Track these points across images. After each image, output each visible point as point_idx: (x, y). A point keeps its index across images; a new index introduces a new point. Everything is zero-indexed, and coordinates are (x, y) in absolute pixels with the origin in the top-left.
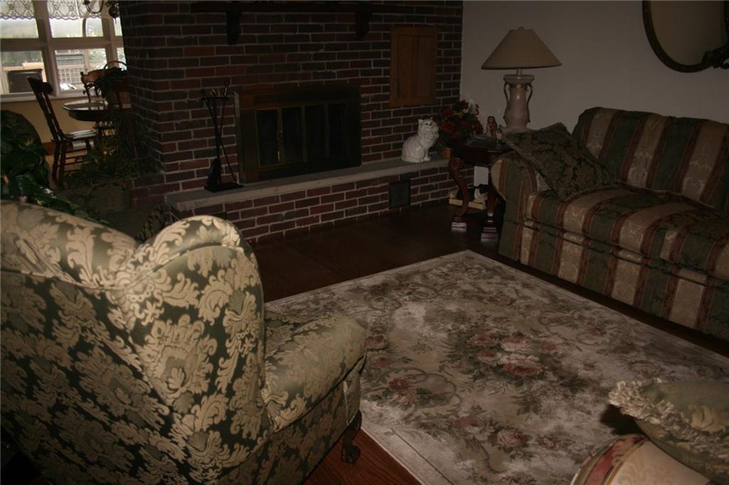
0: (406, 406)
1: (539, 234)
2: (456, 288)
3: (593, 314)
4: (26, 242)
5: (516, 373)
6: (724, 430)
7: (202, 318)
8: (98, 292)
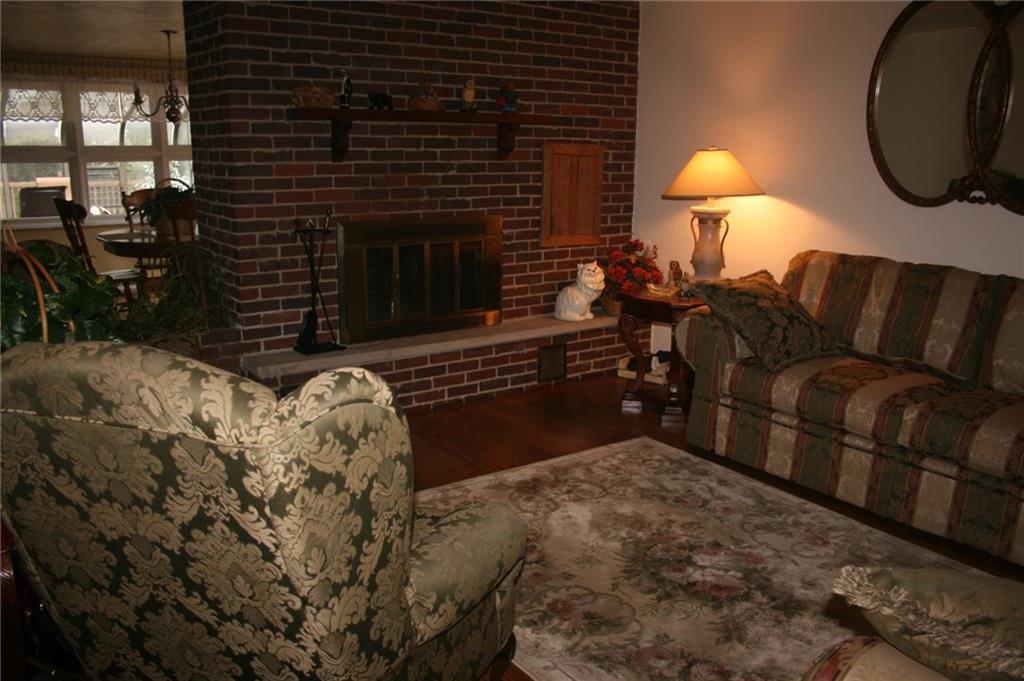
0: (570, 634)
1: (739, 414)
2: (630, 485)
3: (813, 518)
4: (152, 390)
5: (713, 593)
6: (967, 620)
7: (349, 489)
8: (236, 450)
